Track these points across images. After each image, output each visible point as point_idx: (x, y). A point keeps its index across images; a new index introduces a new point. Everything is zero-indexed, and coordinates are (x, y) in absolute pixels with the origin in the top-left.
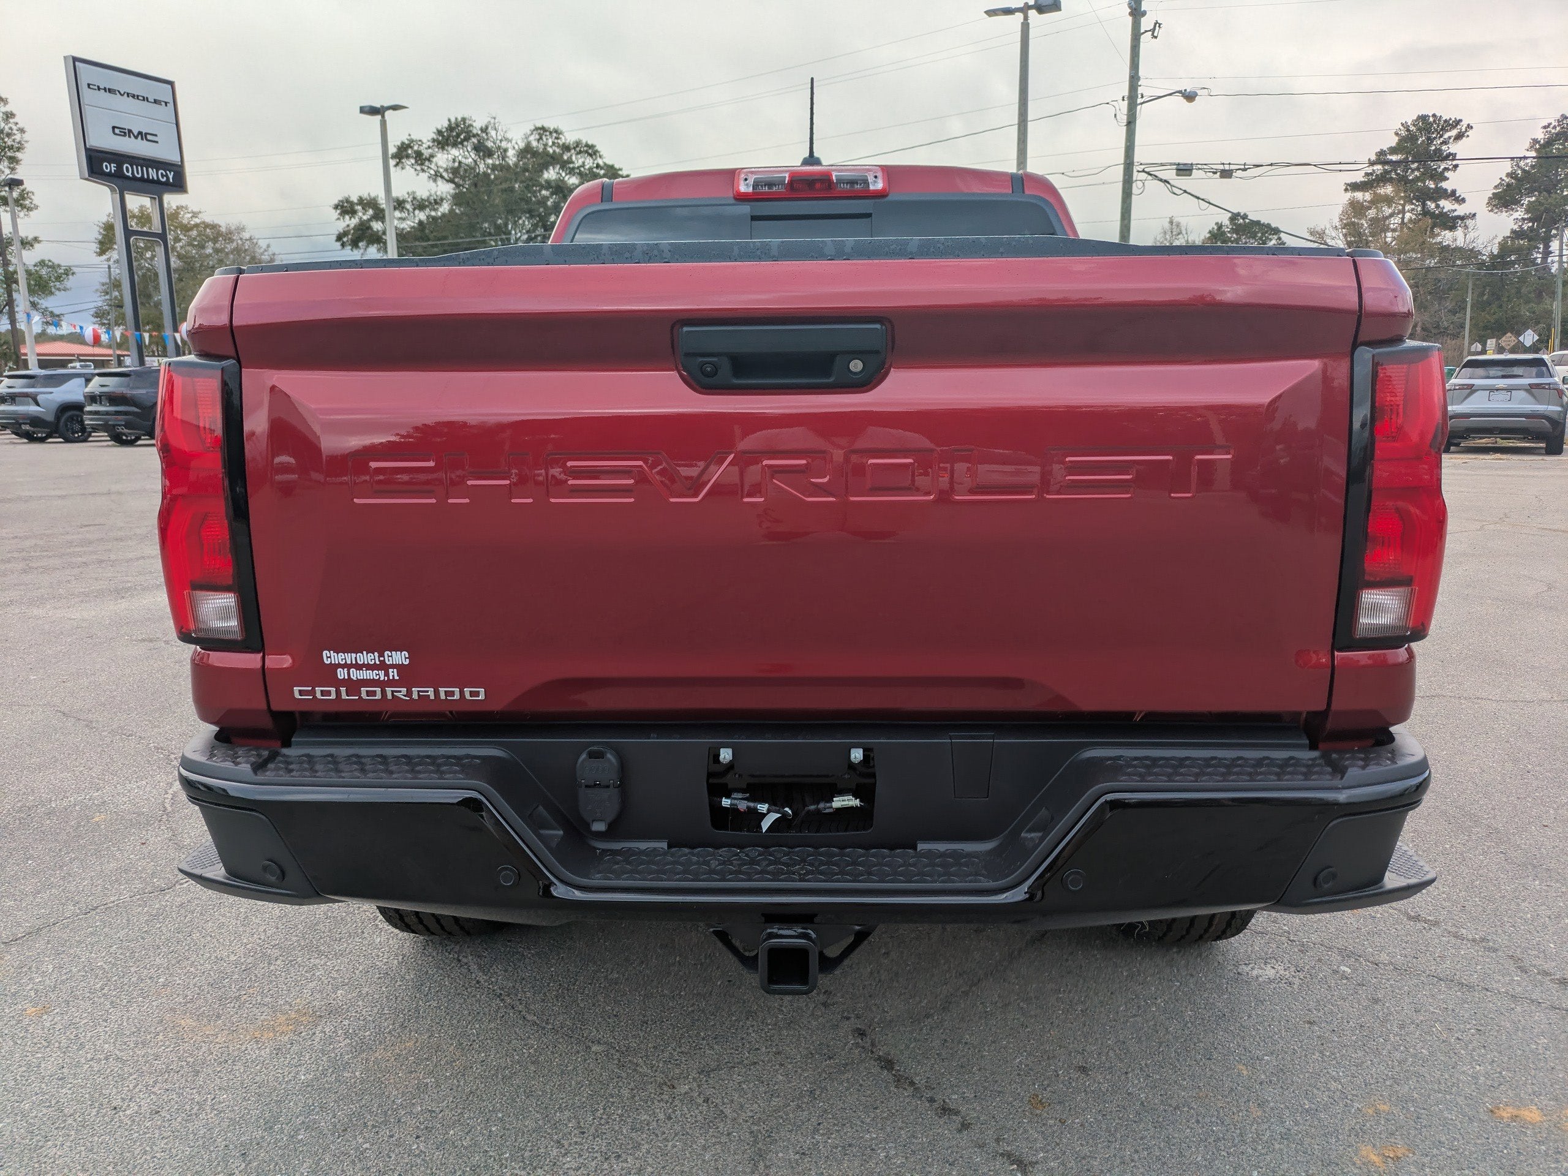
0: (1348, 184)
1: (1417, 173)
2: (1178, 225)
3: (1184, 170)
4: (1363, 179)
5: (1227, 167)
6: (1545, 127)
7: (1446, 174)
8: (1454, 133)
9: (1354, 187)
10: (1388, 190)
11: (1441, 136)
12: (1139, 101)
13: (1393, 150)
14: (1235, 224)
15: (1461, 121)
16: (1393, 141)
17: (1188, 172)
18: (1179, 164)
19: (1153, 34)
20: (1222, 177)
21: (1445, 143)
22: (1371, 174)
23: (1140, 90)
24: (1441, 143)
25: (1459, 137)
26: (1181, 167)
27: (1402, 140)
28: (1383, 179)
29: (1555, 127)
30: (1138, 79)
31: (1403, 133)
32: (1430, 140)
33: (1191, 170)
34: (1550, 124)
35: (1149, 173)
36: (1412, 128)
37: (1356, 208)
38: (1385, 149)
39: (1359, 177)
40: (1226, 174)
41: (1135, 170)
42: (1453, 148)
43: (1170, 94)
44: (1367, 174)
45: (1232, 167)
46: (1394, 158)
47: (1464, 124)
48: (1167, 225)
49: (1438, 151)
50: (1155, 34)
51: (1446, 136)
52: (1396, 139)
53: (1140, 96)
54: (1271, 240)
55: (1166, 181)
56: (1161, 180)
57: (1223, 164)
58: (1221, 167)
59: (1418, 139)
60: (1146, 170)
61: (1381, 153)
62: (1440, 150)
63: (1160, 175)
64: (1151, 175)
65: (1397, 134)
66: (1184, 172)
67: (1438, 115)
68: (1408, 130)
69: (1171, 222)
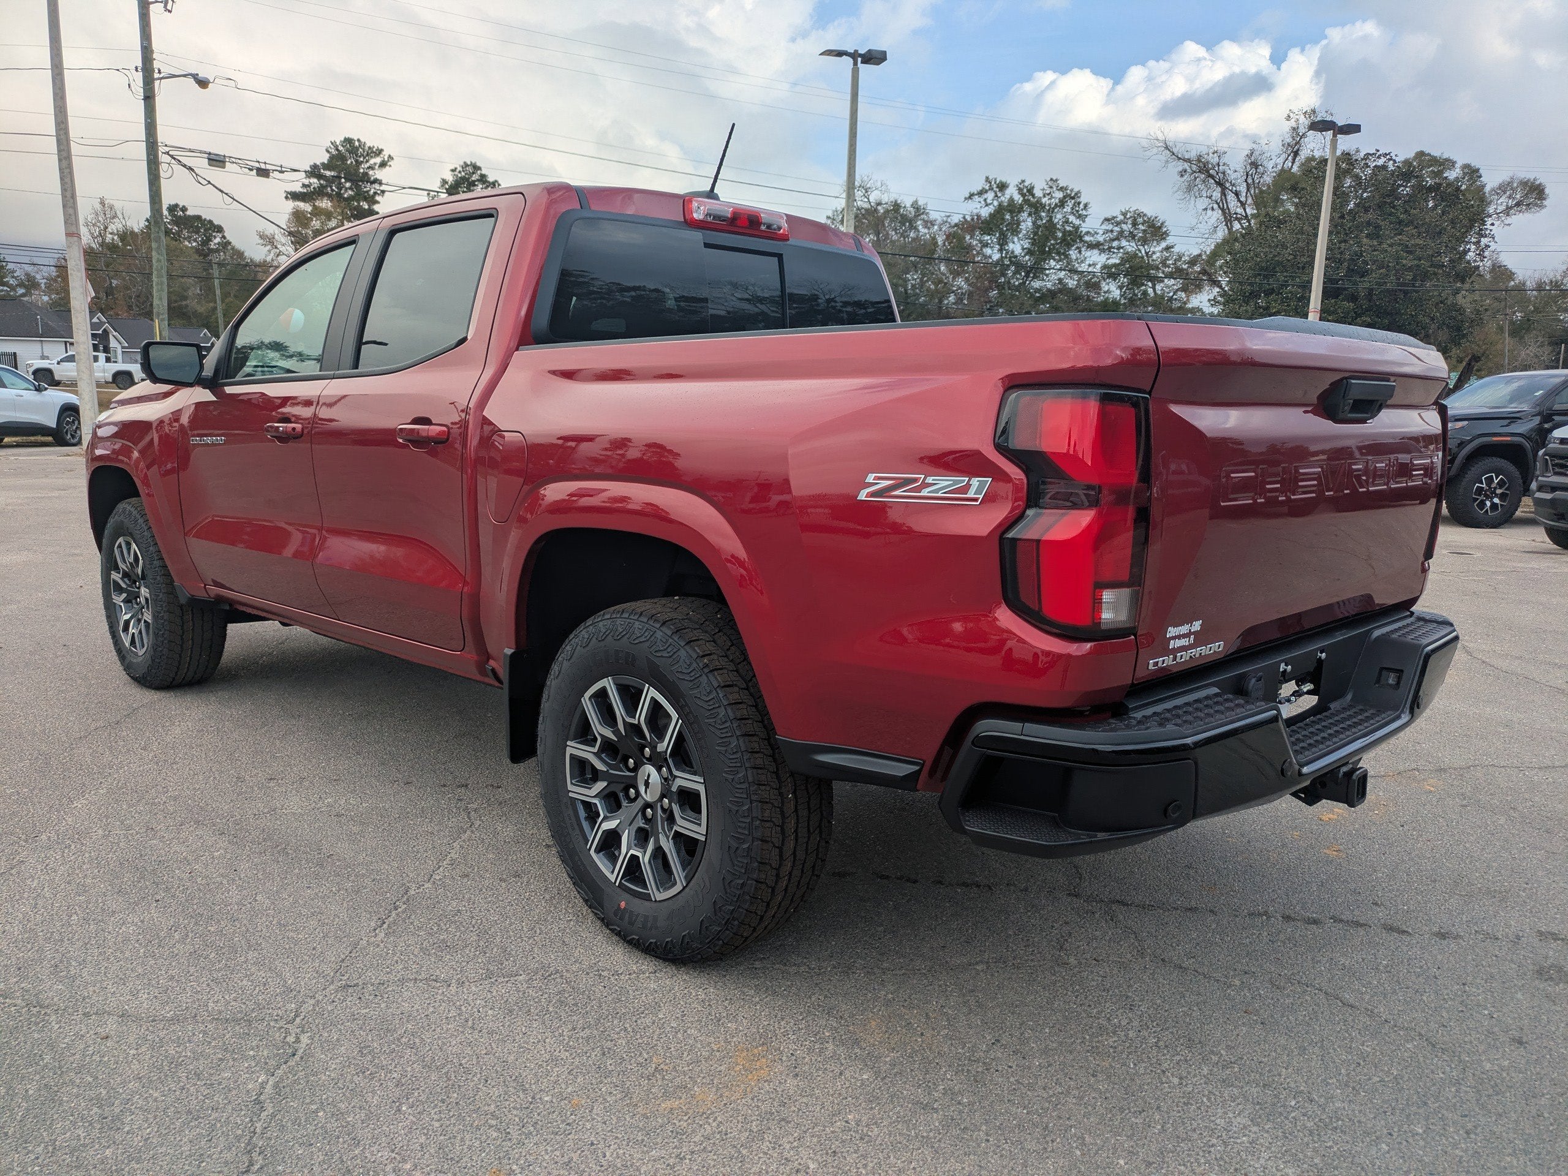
0: (287, 193)
1: (350, 192)
2: (111, 207)
3: (217, 161)
4: (301, 190)
5: (263, 166)
6: (453, 171)
7: (378, 198)
8: (378, 160)
9: (294, 196)
10: (325, 204)
11: (367, 161)
12: (156, 75)
13: (326, 166)
14: (175, 216)
15: (382, 150)
16: (325, 158)
17: (221, 164)
18: (210, 154)
19: (165, 6)
20: (258, 175)
21: (371, 168)
22: (309, 186)
23: (156, 65)
24: (369, 168)
25: (383, 165)
26: (212, 157)
27: (332, 158)
28: (320, 193)
29: (460, 172)
30: (152, 52)
31: (334, 152)
32: (358, 163)
33: (224, 162)
34: (456, 169)
35: (172, 157)
36: (341, 148)
37: (297, 215)
38: (318, 163)
39: (297, 188)
40: (263, 173)
41: (160, 153)
42: (378, 174)
43: (185, 76)
44: (304, 186)
45: (268, 167)
46: (328, 173)
47: (385, 154)
48: (98, 207)
49: (366, 174)
50: (169, 7)
51: (372, 161)
52: (328, 155)
53: (157, 71)
54: (215, 237)
55: (190, 169)
56: (185, 166)
57: (265, 163)
58: (257, 165)
59: (347, 160)
60: (170, 153)
61: (315, 167)
62: (367, 174)
63: (183, 160)
64: (174, 159)
65: (328, 151)
66: (218, 163)
67: (362, 140)
68: (337, 150)
69: (102, 203)
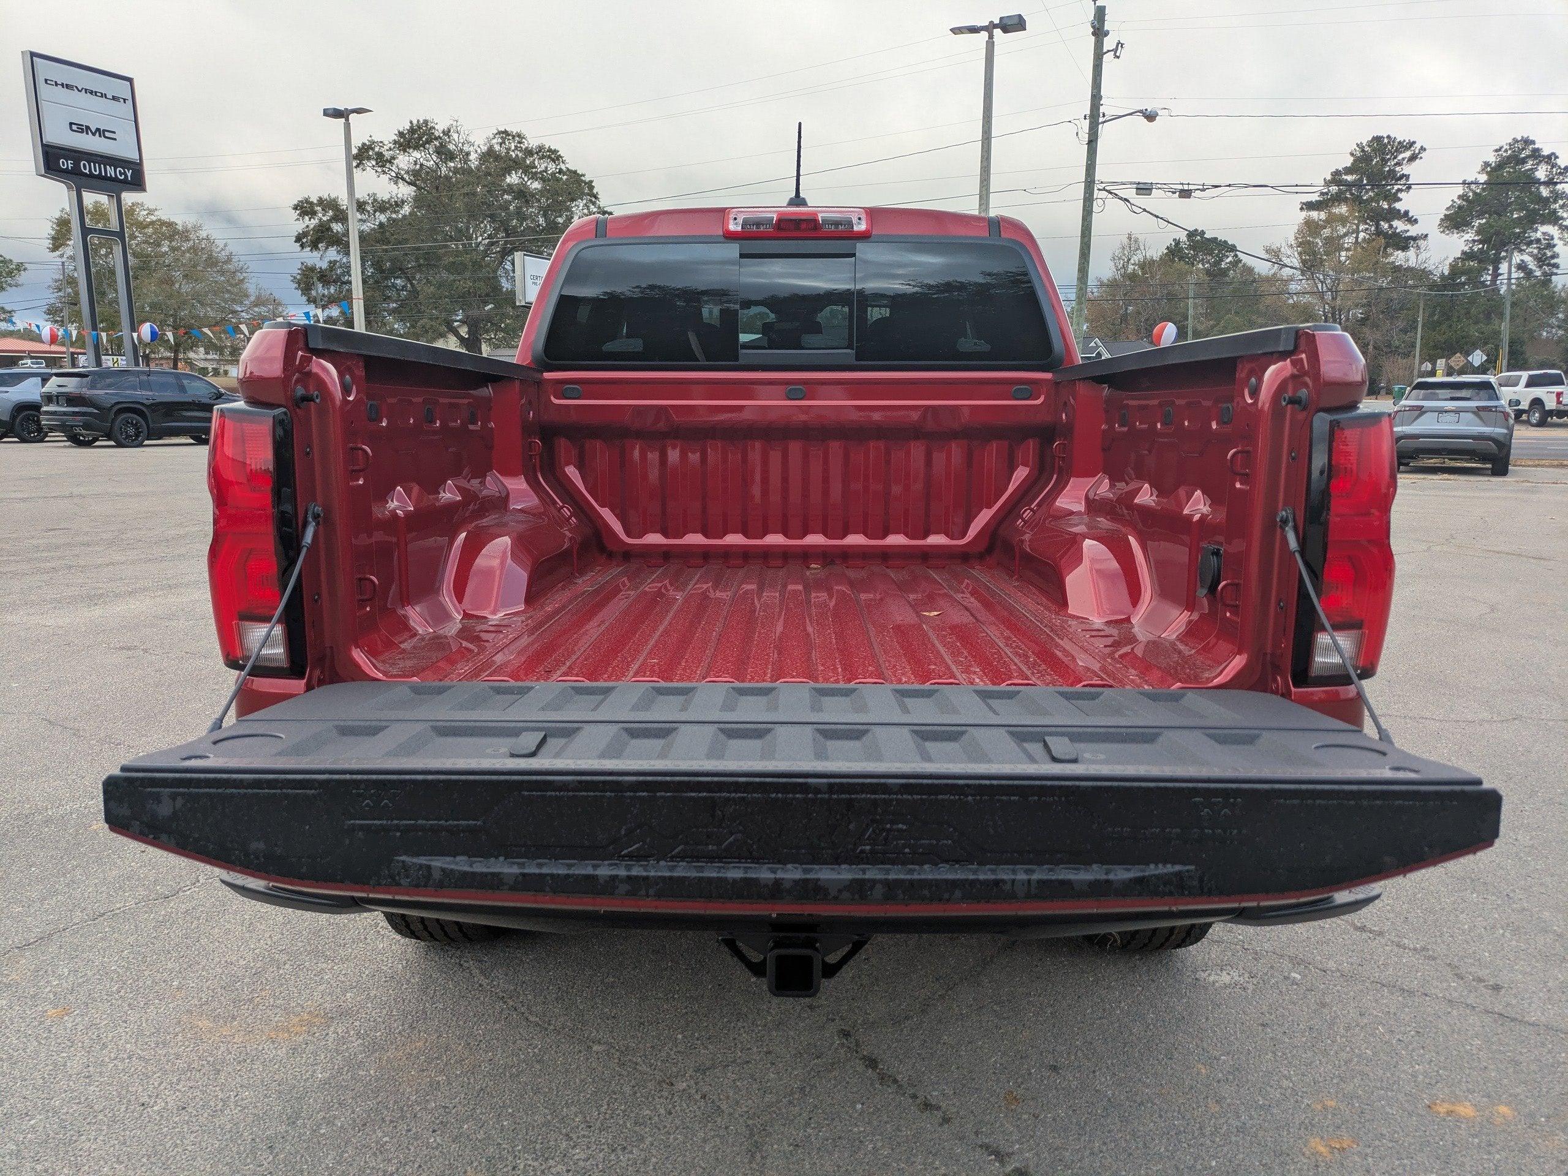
0: (1304, 204)
1: (1370, 193)
2: (1136, 241)
3: (1144, 189)
4: (1318, 199)
5: (1186, 187)
6: (1496, 151)
7: (1400, 195)
8: (1408, 154)
9: (1309, 206)
10: (1343, 209)
11: (1395, 158)
12: (1101, 120)
13: (1348, 171)
14: (1193, 241)
15: (1414, 142)
16: (1348, 161)
17: (1148, 191)
18: (1139, 183)
19: (1115, 54)
20: (1180, 197)
21: (1399, 164)
22: (1327, 194)
23: (1102, 109)
24: (1395, 165)
25: (1413, 158)
26: (1141, 186)
27: (1357, 160)
28: (1338, 199)
29: (1506, 151)
30: (1100, 98)
31: (1358, 154)
32: (1384, 161)
33: (1151, 189)
34: (1501, 148)
35: (1109, 192)
36: (1367, 149)
37: (1311, 227)
38: (1340, 169)
39: (1315, 198)
40: (1185, 194)
41: (1096, 189)
42: (1406, 169)
43: (1131, 114)
44: (1322, 194)
45: (1191, 187)
46: (1349, 178)
47: (1418, 146)
48: (1126, 241)
49: (1392, 172)
50: (1118, 54)
51: (1400, 157)
52: (1352, 159)
53: (1101, 115)
54: (1228, 257)
55: (1126, 200)
56: (1121, 199)
57: (1182, 184)
58: (1180, 187)
59: (1372, 160)
60: (1107, 188)
61: (1337, 173)
62: (1394, 171)
63: (1120, 193)
64: (1111, 193)
65: (1352, 154)
66: (1144, 192)
67: (1393, 136)
68: (1363, 151)
69: (1130, 238)
